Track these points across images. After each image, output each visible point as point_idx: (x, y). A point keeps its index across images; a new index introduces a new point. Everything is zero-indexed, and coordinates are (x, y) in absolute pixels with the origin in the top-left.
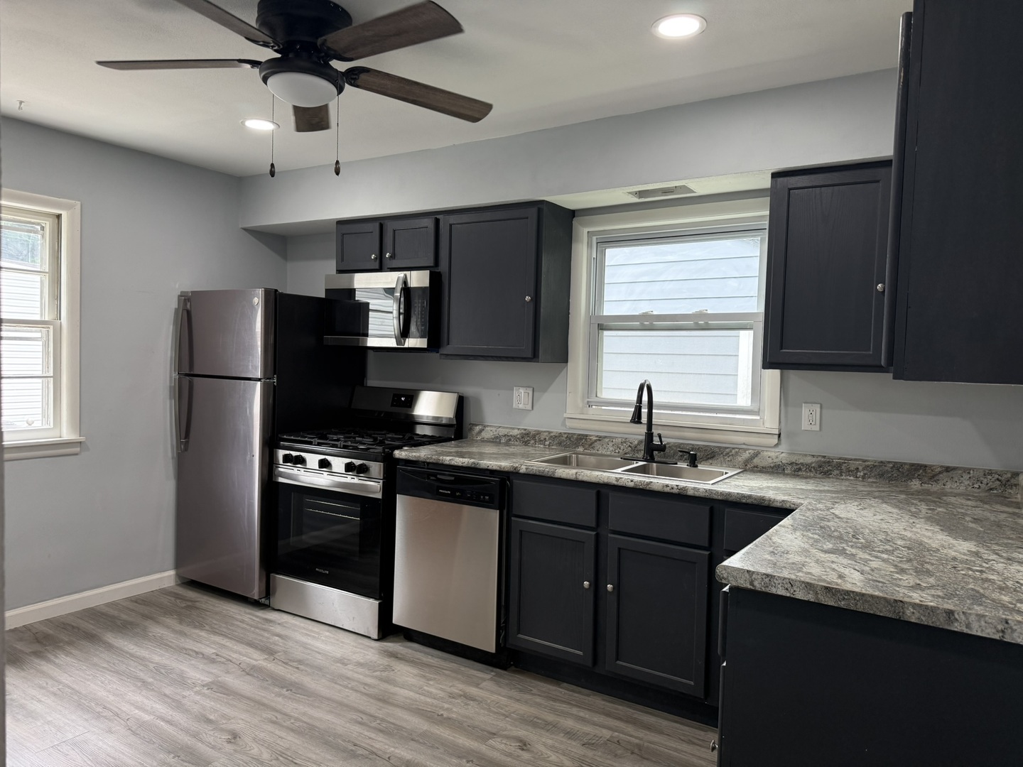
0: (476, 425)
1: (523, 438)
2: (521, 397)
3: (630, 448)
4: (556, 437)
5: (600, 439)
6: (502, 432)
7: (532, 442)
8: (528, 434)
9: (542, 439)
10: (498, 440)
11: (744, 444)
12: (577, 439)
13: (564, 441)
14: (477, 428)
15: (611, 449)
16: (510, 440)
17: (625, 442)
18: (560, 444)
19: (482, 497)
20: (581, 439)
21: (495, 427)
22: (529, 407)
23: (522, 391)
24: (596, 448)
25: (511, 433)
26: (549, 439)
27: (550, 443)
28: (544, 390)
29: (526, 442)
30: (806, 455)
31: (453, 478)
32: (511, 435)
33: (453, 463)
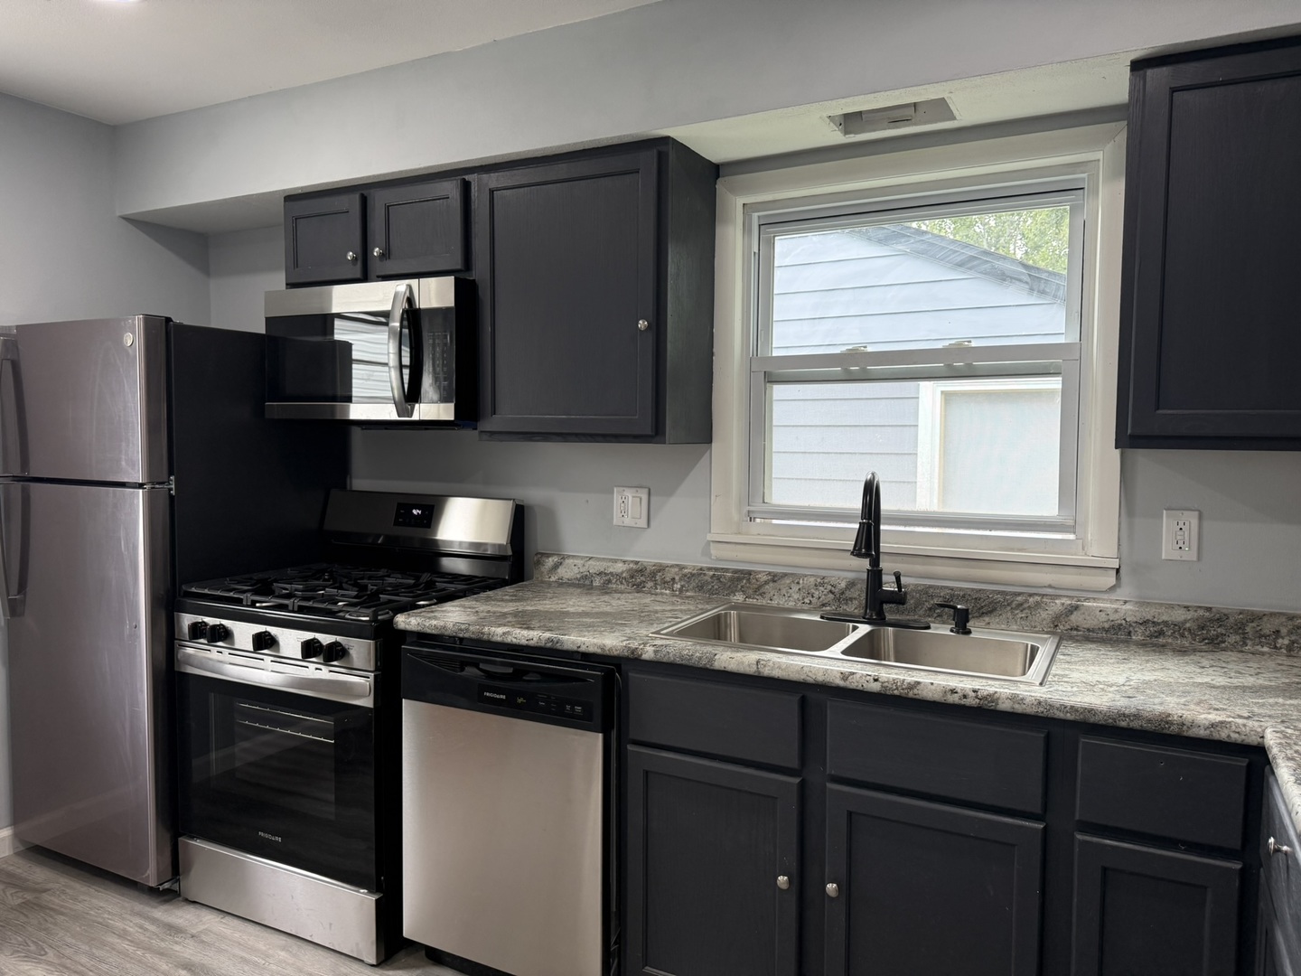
0: (548, 555)
1: (632, 577)
2: (627, 505)
3: (831, 596)
4: (693, 575)
5: (775, 578)
6: (594, 567)
7: (650, 584)
8: (641, 571)
9: (668, 579)
10: (587, 582)
11: (1050, 586)
12: (732, 580)
13: (708, 583)
14: (550, 562)
15: (796, 596)
16: (609, 581)
17: (822, 584)
18: (700, 588)
19: (568, 707)
20: (739, 579)
21: (582, 558)
22: (643, 523)
23: (629, 494)
24: (768, 596)
25: (611, 570)
26: (680, 580)
27: (682, 586)
28: (670, 492)
29: (638, 586)
30: (1172, 607)
31: (510, 670)
32: (611, 573)
33: (509, 639)
